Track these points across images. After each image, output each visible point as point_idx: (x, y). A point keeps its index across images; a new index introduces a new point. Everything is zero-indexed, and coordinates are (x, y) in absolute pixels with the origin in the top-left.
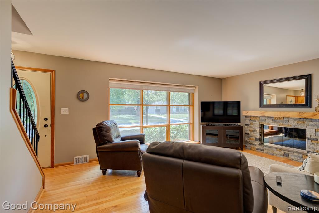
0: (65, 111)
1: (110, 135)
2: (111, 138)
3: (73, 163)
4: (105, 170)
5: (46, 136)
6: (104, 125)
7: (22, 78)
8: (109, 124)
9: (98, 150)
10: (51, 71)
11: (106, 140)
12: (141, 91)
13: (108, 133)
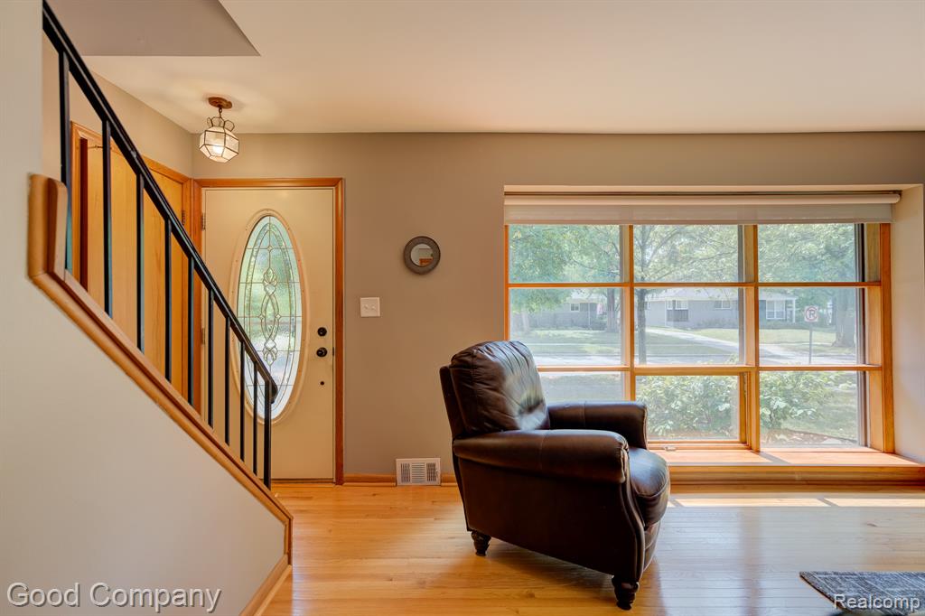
0: (370, 307)
1: (503, 399)
2: (504, 411)
3: (394, 480)
4: (482, 535)
5: (322, 383)
6: (479, 359)
7: (267, 210)
8: (500, 354)
9: (459, 455)
10: (334, 183)
11: (486, 416)
12: (628, 230)
13: (495, 390)
